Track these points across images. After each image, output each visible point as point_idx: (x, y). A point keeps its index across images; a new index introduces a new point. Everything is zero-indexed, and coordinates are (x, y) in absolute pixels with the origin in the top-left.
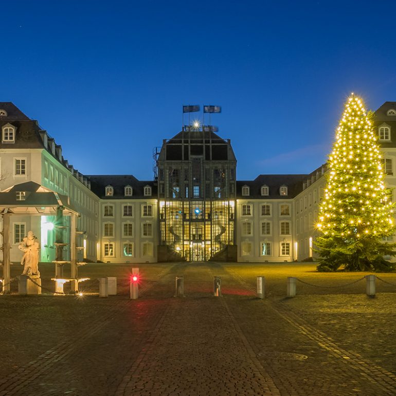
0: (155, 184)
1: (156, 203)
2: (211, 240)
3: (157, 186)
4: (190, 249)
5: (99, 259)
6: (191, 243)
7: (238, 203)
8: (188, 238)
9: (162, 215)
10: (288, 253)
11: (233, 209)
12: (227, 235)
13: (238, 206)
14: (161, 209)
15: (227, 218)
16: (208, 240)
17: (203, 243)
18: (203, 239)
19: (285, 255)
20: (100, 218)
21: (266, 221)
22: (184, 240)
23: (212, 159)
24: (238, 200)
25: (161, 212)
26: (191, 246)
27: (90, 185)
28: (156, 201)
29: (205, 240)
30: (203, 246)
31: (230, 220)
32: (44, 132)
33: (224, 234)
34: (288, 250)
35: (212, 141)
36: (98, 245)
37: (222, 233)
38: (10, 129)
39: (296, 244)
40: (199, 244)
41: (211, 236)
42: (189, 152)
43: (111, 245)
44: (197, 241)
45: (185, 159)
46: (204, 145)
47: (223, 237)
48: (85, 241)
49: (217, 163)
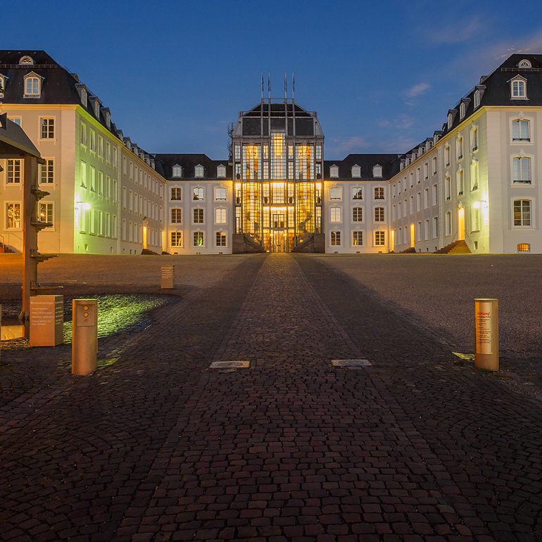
0: (230, 164)
1: (231, 186)
2: (294, 228)
3: (232, 167)
4: (270, 238)
5: (164, 249)
6: (272, 231)
7: (325, 185)
8: (268, 226)
9: (238, 199)
10: (383, 243)
11: (320, 192)
12: (313, 222)
13: (325, 188)
14: (237, 192)
15: (314, 202)
16: (291, 228)
17: (285, 231)
18: (285, 227)
19: (380, 245)
20: (165, 202)
21: (357, 206)
22: (263, 228)
23: (296, 134)
24: (325, 182)
25: (237, 196)
26: (272, 235)
27: (153, 165)
28: (231, 182)
29: (288, 228)
30: (285, 235)
31: (316, 205)
32: (83, 86)
33: (309, 221)
34: (383, 240)
35: (296, 113)
36: (163, 234)
37: (307, 220)
38: (34, 79)
39: (392, 233)
40: (281, 232)
41: (295, 224)
42: (269, 126)
43: (179, 234)
44: (279, 229)
45: (264, 135)
46: (286, 118)
47: (308, 225)
48: (145, 229)
49: (301, 139)
